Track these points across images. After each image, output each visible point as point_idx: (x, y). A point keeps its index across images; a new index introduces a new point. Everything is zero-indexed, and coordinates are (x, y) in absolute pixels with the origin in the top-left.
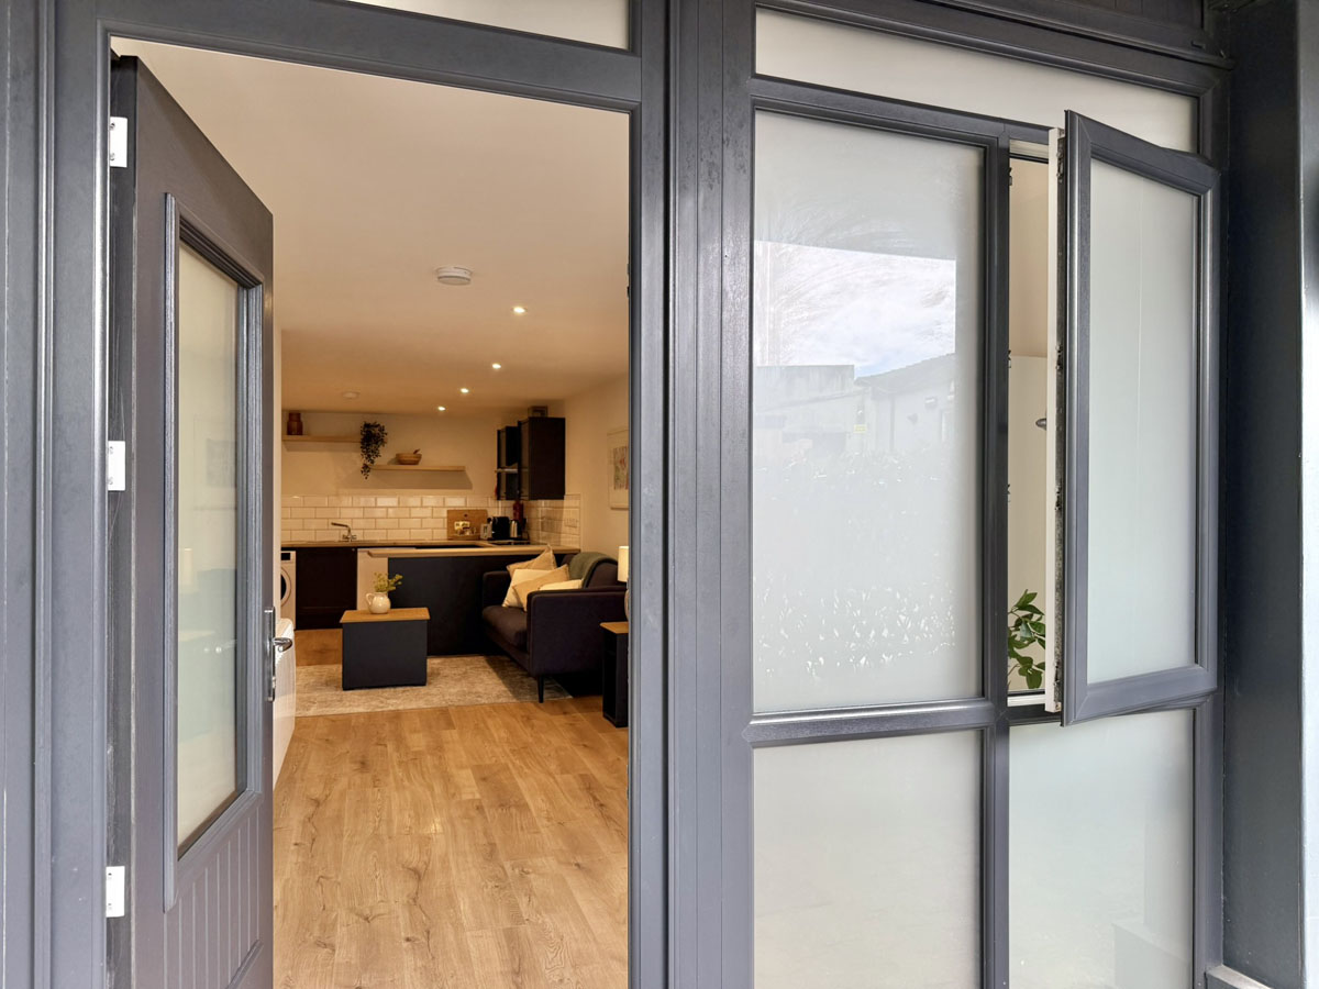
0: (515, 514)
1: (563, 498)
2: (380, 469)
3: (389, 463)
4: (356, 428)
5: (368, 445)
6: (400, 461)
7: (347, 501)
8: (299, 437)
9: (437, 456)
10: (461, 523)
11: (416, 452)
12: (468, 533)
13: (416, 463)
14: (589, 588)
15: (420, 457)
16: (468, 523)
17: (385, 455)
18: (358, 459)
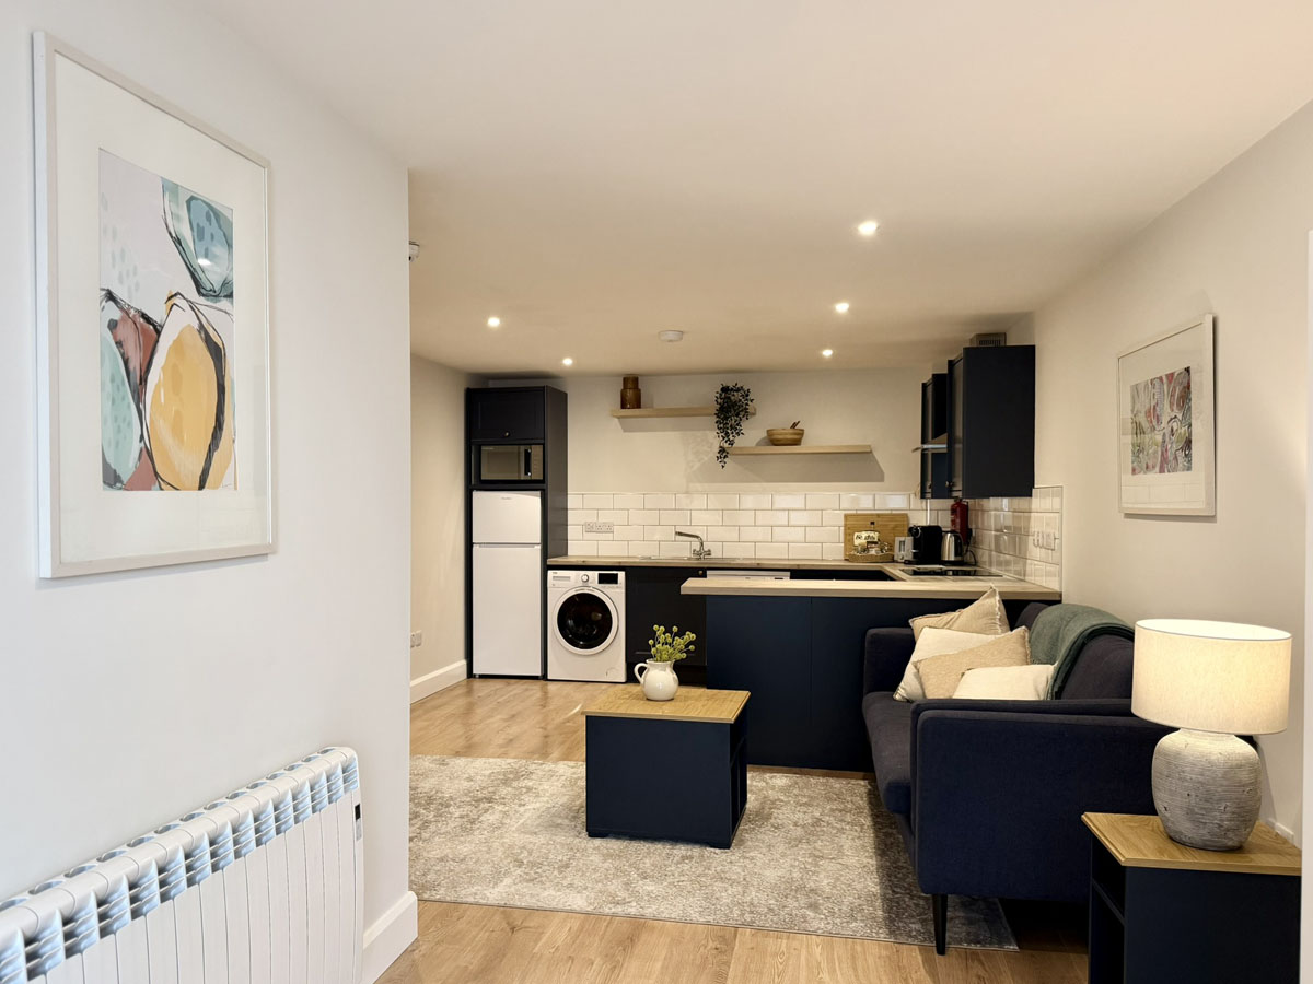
0: (953, 522)
1: (1030, 495)
2: (746, 453)
3: (758, 444)
4: (709, 394)
5: (726, 418)
6: (773, 440)
7: (699, 501)
8: (636, 411)
9: (828, 430)
10: (864, 534)
11: (794, 425)
12: (873, 552)
13: (797, 442)
14: (1065, 701)
15: (801, 433)
16: (875, 535)
17: (751, 434)
18: (713, 440)
